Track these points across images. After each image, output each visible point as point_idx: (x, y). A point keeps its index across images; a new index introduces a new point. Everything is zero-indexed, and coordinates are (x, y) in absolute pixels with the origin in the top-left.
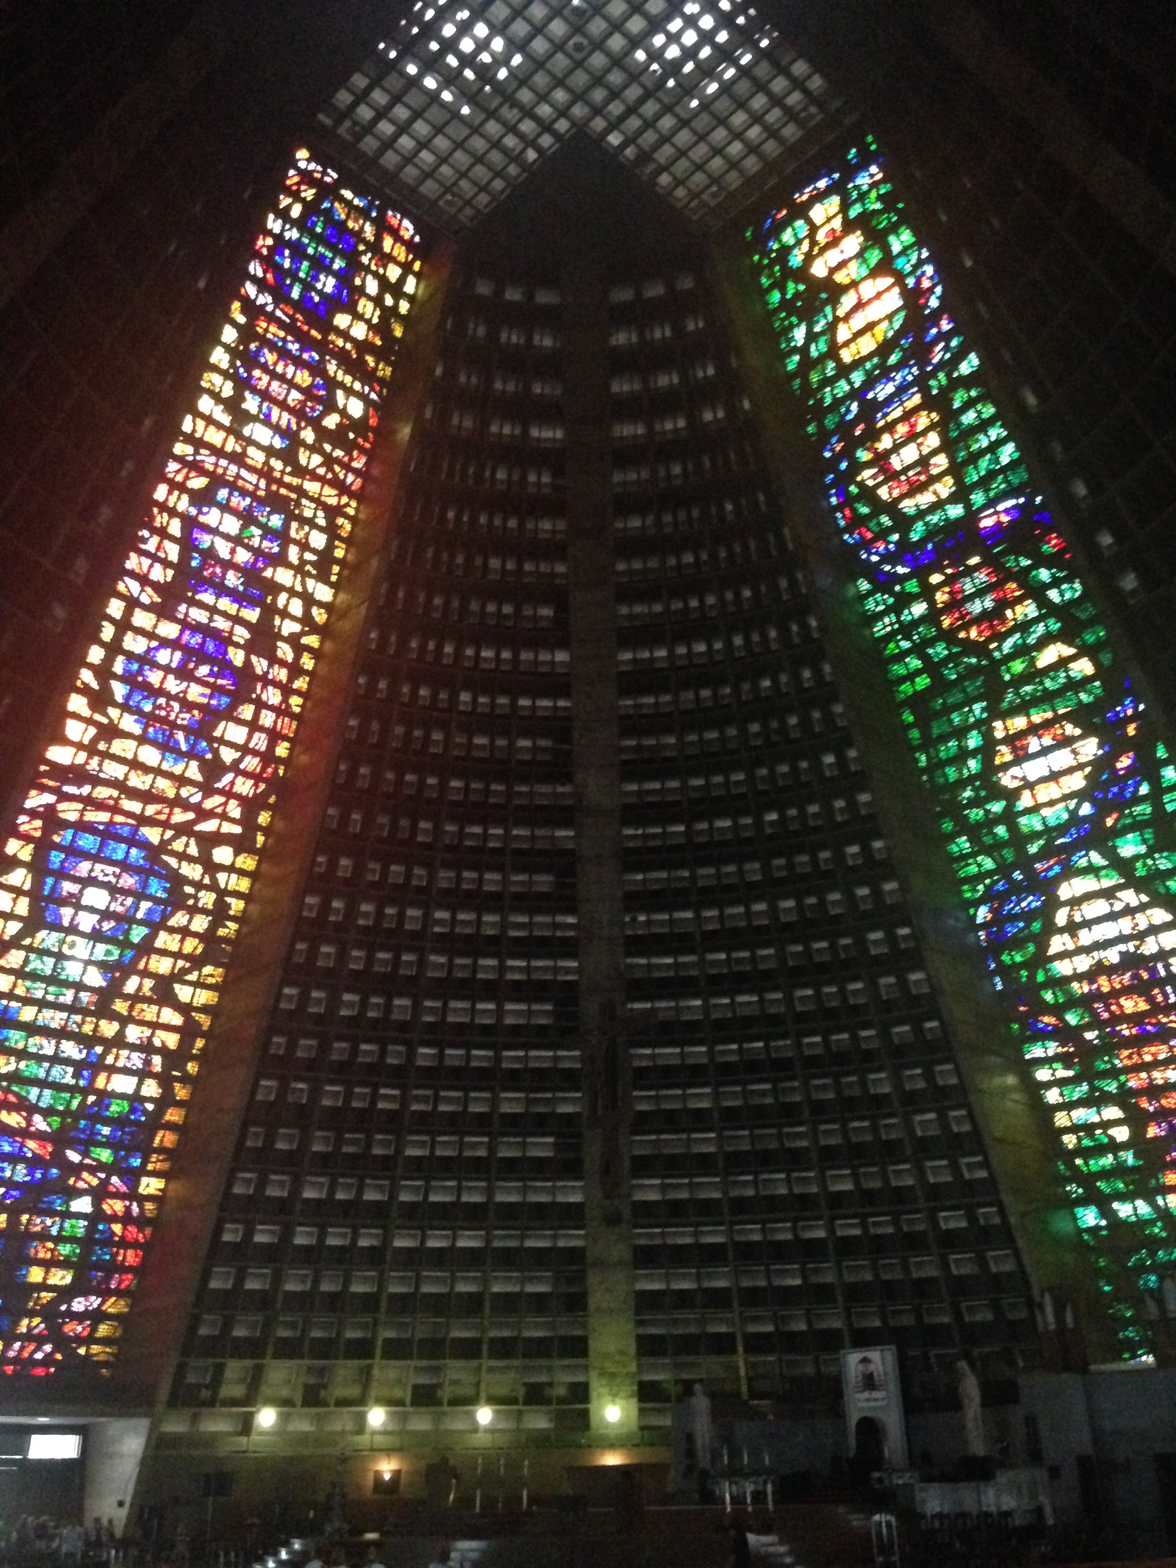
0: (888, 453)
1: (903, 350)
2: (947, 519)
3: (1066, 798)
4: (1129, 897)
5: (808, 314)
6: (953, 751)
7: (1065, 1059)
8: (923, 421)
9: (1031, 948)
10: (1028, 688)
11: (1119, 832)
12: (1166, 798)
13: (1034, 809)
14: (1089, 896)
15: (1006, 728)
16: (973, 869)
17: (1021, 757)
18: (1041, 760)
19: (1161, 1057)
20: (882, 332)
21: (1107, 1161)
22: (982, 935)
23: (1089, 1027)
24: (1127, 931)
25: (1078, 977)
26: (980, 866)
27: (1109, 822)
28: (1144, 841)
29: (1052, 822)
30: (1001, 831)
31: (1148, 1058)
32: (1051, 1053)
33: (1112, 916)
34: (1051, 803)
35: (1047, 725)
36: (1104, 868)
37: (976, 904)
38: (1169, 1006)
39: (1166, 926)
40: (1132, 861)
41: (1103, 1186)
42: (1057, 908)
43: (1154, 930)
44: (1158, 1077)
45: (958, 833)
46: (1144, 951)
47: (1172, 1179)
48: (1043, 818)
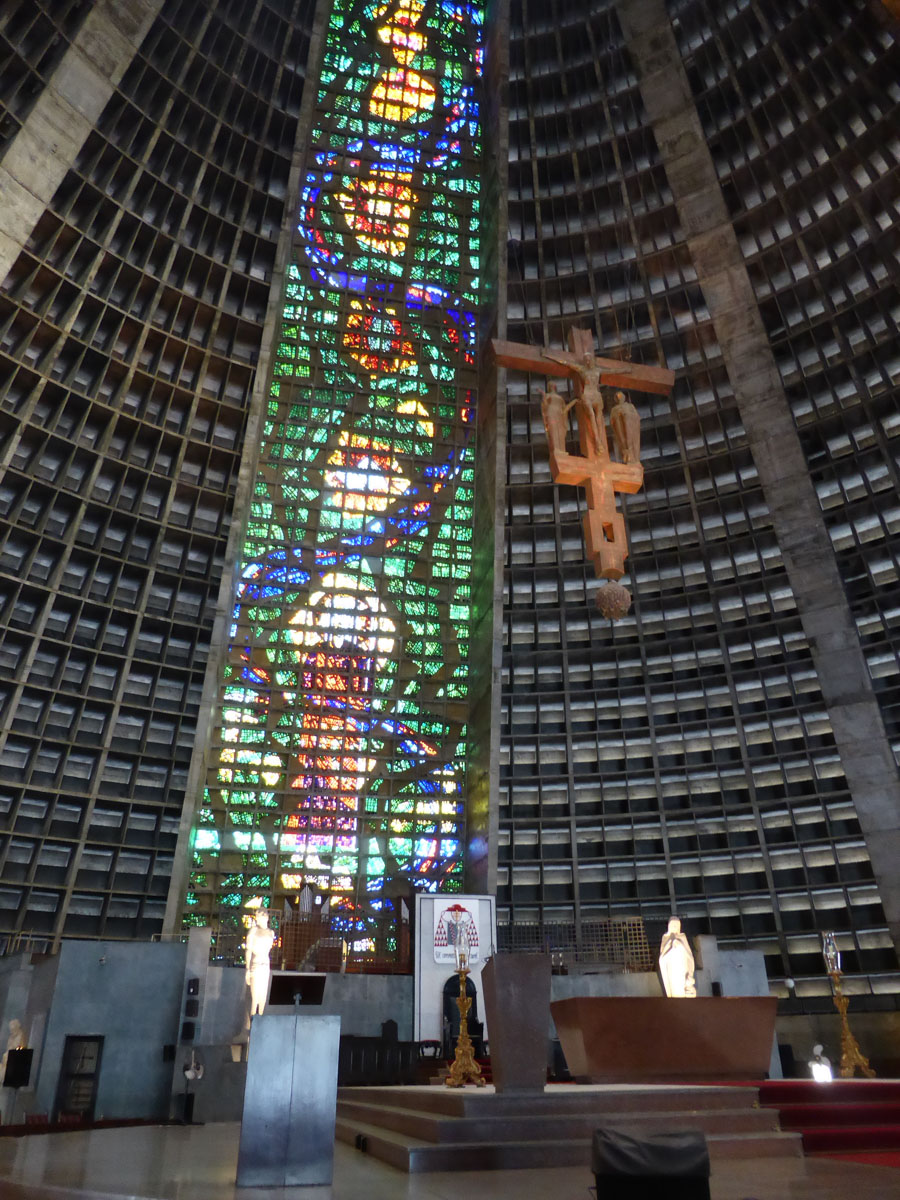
0: (368, 196)
1: (417, 138)
2: (387, 271)
3: (367, 512)
4: (373, 603)
5: (360, 56)
6: (298, 436)
7: (257, 710)
8: (406, 195)
9: (278, 613)
10: (382, 421)
11: (391, 554)
12: (435, 546)
13: (339, 510)
14: (345, 591)
15: (350, 440)
16: (264, 533)
17: (350, 466)
18: (363, 477)
19: (335, 728)
20: (408, 114)
21: (248, 798)
22: (242, 587)
23: (291, 689)
24: (359, 627)
25: (302, 648)
26: (270, 532)
27: (389, 544)
28: (406, 568)
29: (347, 525)
30: (304, 513)
31: (324, 726)
32: (247, 701)
33: (354, 613)
34: (353, 511)
35: (382, 454)
36: (366, 575)
37: (250, 561)
38: (361, 692)
39: (388, 635)
40: (389, 579)
41: (234, 817)
42: (316, 590)
43: (378, 634)
44: (324, 743)
45: (267, 500)
46: (363, 646)
47: (294, 822)
48: (342, 519)
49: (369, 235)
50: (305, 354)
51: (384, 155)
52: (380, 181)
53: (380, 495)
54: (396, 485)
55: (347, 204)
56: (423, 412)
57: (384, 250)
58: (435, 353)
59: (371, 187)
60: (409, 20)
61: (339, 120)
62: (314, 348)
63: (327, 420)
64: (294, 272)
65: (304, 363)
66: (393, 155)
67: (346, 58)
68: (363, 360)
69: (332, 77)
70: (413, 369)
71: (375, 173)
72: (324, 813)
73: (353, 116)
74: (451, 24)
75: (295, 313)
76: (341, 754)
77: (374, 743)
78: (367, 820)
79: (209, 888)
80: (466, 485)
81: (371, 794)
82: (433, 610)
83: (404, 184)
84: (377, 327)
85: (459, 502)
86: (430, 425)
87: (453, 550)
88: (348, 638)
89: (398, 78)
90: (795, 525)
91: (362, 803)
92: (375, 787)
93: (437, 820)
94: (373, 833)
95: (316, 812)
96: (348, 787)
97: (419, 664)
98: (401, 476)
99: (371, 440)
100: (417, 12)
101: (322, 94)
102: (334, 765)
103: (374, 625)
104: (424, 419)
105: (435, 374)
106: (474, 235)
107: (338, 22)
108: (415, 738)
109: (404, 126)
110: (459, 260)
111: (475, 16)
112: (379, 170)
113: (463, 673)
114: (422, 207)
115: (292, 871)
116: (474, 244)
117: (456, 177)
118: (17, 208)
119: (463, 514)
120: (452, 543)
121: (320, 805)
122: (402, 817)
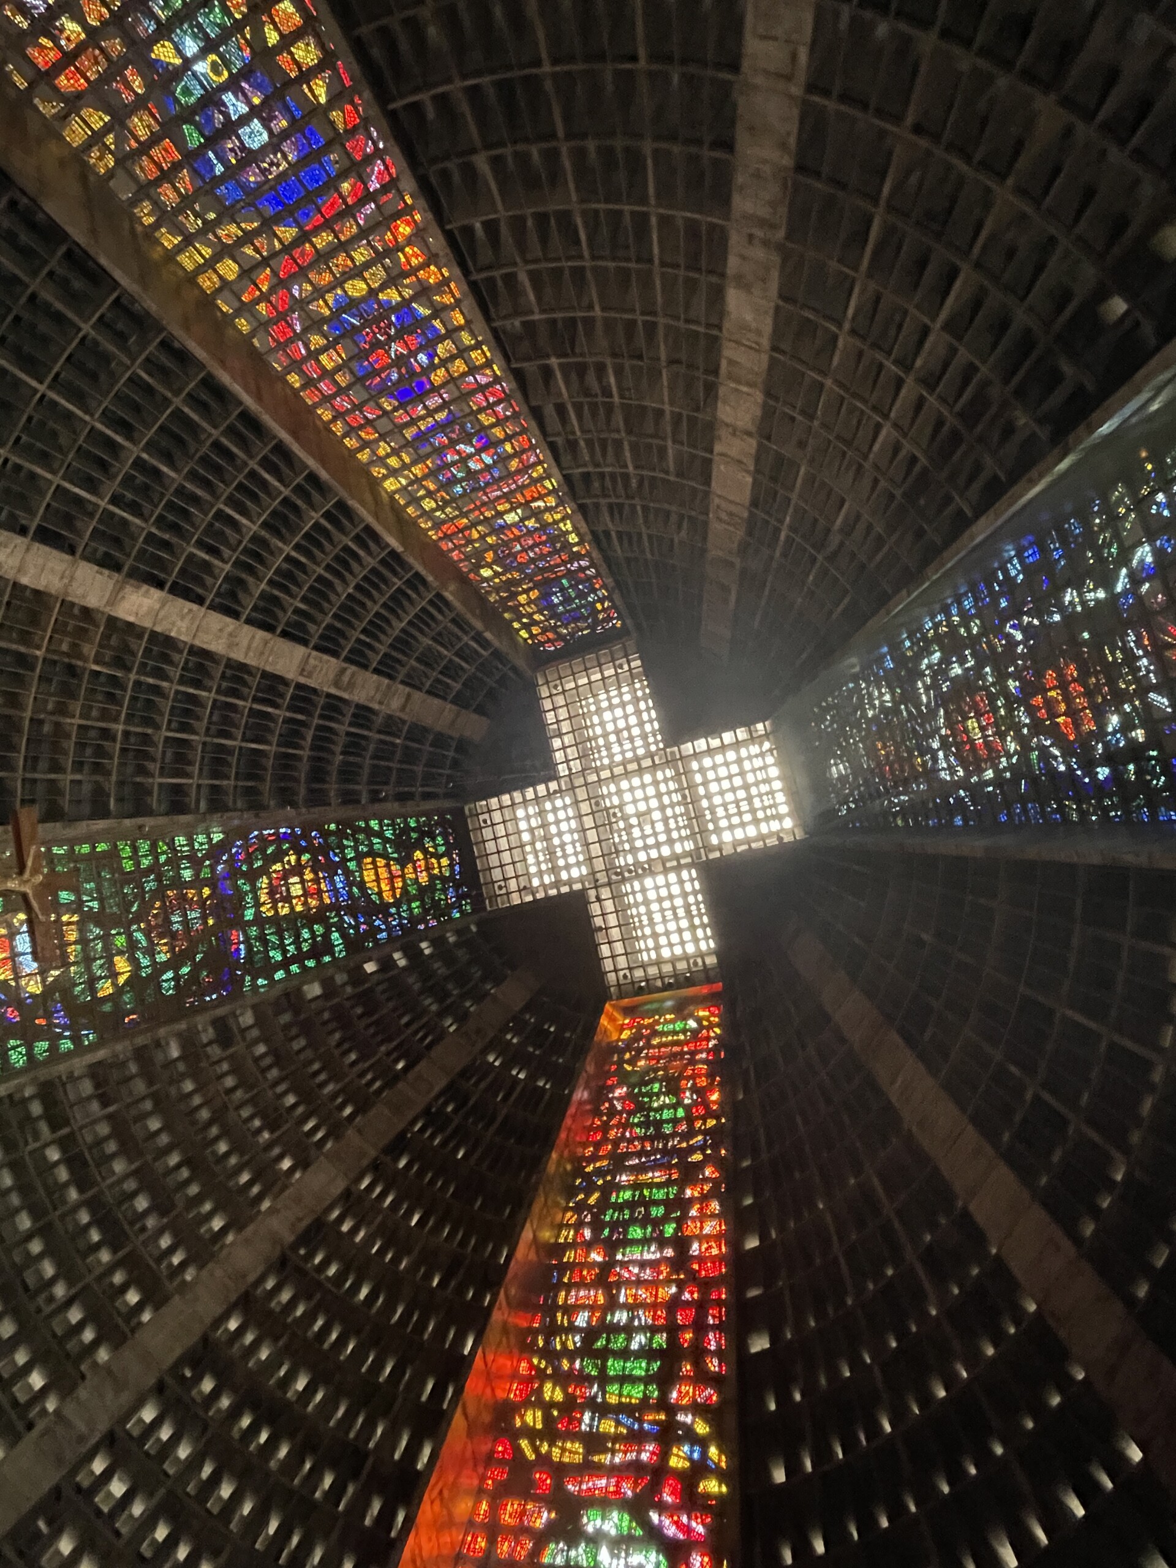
0: (301, 875)
1: (359, 898)
2: (245, 907)
5: (398, 843)
8: (313, 903)
10: (99, 946)
15: (69, 924)
18: (29, 948)
20: (373, 887)
49: (270, 884)
51: (337, 878)
52: (316, 881)
53: (15, 970)
54: (32, 981)
55: (289, 862)
56: (121, 980)
57: (262, 900)
58: (185, 970)
59: (308, 875)
60: (434, 869)
61: (349, 840)
62: (154, 868)
63: (85, 898)
64: (217, 837)
65: (137, 864)
66: (339, 885)
67: (393, 834)
68: (157, 912)
70: (162, 958)
71: (321, 875)
73: (355, 848)
74: (443, 897)
75: (182, 846)
80: (53, 1048)
83: (321, 899)
84: (192, 915)
85: (30, 1049)
86: (110, 991)
89: (394, 872)
98: (43, 981)
99: (76, 943)
100: (440, 872)
101: (362, 824)
104: (114, 984)
105: (164, 977)
106: (303, 966)
107: (413, 824)
109: (362, 885)
110: (277, 962)
111: (456, 911)
112: (325, 878)
114: (309, 919)
116: (294, 968)
117: (342, 936)
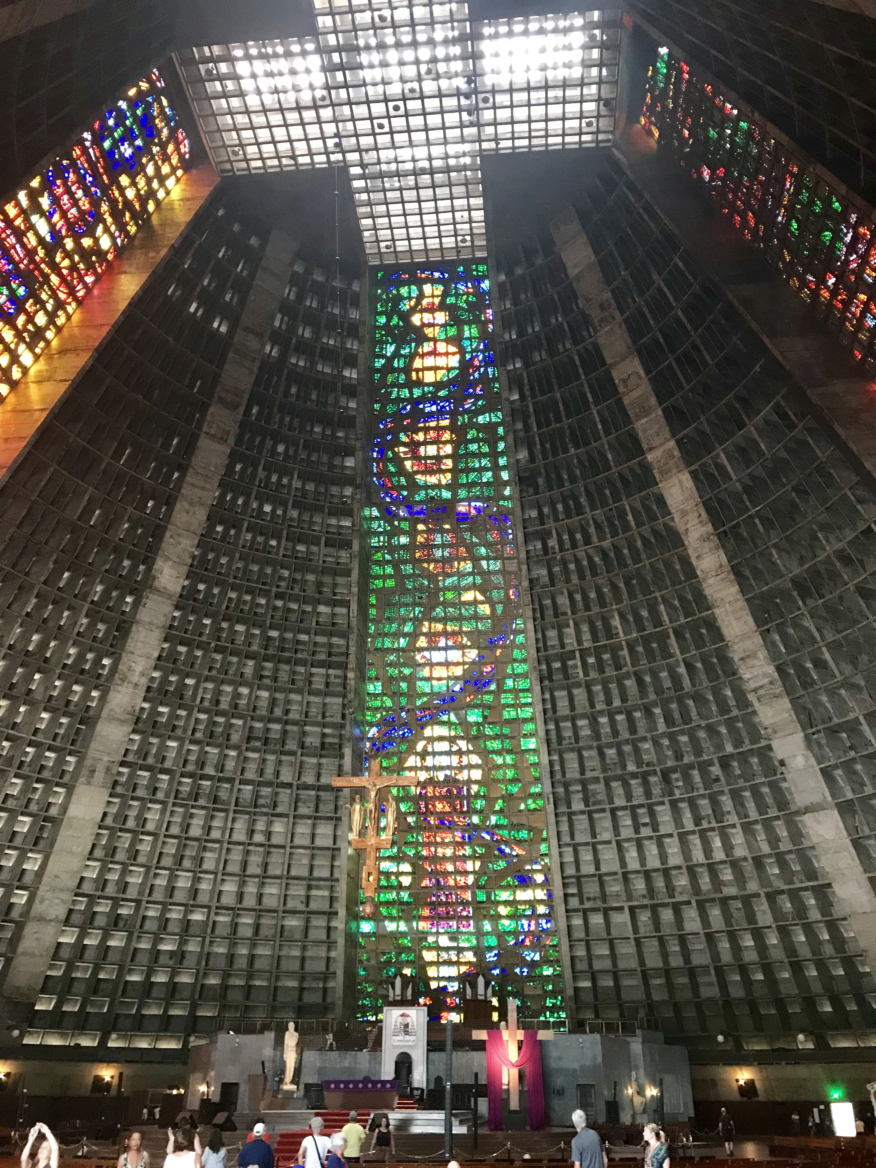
0: (419, 444)
1: (449, 391)
2: (440, 497)
3: (449, 678)
4: (463, 745)
5: (400, 341)
6: (393, 630)
8: (447, 436)
9: (395, 760)
10: (451, 609)
11: (471, 706)
12: (503, 695)
13: (429, 679)
14: (441, 739)
15: (430, 628)
16: (378, 704)
17: (432, 647)
19: (447, 840)
20: (441, 375)
21: (392, 896)
22: (368, 744)
23: (411, 814)
24: (454, 764)
25: (416, 784)
26: (383, 702)
27: (468, 699)
28: (483, 716)
29: (436, 690)
30: (404, 685)
31: (439, 840)
33: (449, 753)
34: (440, 679)
35: (454, 634)
36: (455, 724)
37: (371, 725)
38: (462, 812)
39: (477, 766)
40: (471, 725)
41: (383, 911)
42: (420, 740)
43: (470, 767)
44: (440, 851)
45: (377, 679)
46: (459, 777)
47: (426, 912)
48: (432, 686)
49: (423, 473)
50: (389, 570)
51: (427, 410)
52: (426, 430)
53: (457, 664)
54: (468, 655)
55: (405, 453)
56: (480, 597)
57: (437, 482)
58: (483, 551)
59: (420, 437)
60: (433, 304)
61: (391, 392)
62: (396, 564)
63: (412, 615)
64: (375, 513)
65: (390, 576)
66: (434, 408)
67: (391, 344)
68: (432, 567)
69: (383, 361)
70: (467, 566)
71: (422, 425)
72: (447, 904)
73: (401, 386)
74: (465, 297)
75: (379, 541)
76: (454, 859)
77: (477, 849)
78: (479, 908)
79: (373, 962)
80: (521, 647)
81: (480, 888)
82: (507, 744)
83: (444, 428)
84: (438, 541)
85: (515, 660)
86: (487, 606)
87: (517, 698)
88: (448, 772)
89: (430, 349)
90: (755, 672)
91: (474, 895)
92: (482, 882)
93: (532, 904)
94: (485, 917)
95: (441, 904)
96: (462, 883)
97: (503, 787)
98: (470, 647)
99: (445, 625)
100: (438, 296)
101: (377, 376)
102: (450, 867)
103: (465, 760)
104: (482, 603)
105: (485, 567)
106: (502, 454)
107: (382, 320)
108: (506, 843)
109: (438, 385)
110: (493, 476)
111: (482, 285)
112: (425, 421)
113: (538, 790)
114: (460, 443)
115: (429, 948)
116: (502, 461)
117: (483, 413)
118: (182, 546)
119: (521, 668)
120: (516, 691)
121: (443, 898)
122: (506, 903)
